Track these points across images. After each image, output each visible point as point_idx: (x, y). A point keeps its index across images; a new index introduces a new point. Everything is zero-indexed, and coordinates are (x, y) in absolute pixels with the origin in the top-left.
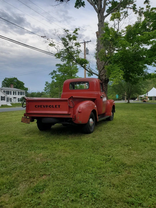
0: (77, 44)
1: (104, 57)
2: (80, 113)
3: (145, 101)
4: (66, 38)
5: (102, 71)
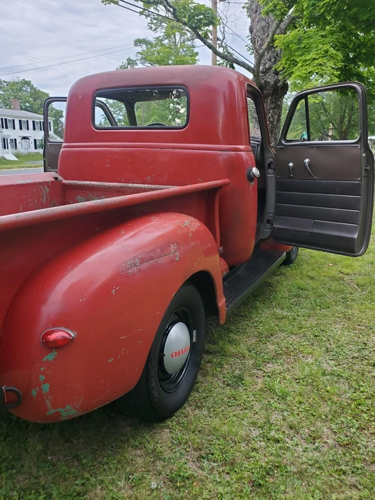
2: (59, 348)
5: (267, 56)
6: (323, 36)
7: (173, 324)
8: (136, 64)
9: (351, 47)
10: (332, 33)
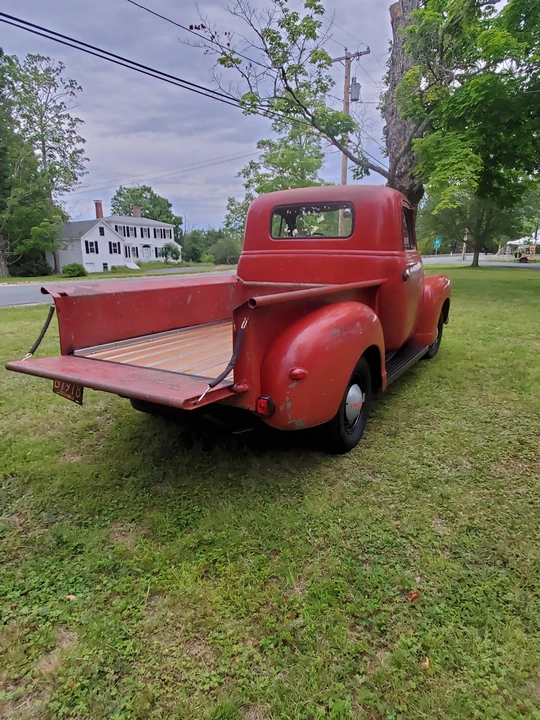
0: (319, 57)
1: (415, 103)
2: (297, 380)
3: (525, 260)
4: (279, 29)
5: (403, 160)
6: (462, 140)
7: (350, 385)
8: (259, 168)
9: (491, 148)
10: (472, 136)
